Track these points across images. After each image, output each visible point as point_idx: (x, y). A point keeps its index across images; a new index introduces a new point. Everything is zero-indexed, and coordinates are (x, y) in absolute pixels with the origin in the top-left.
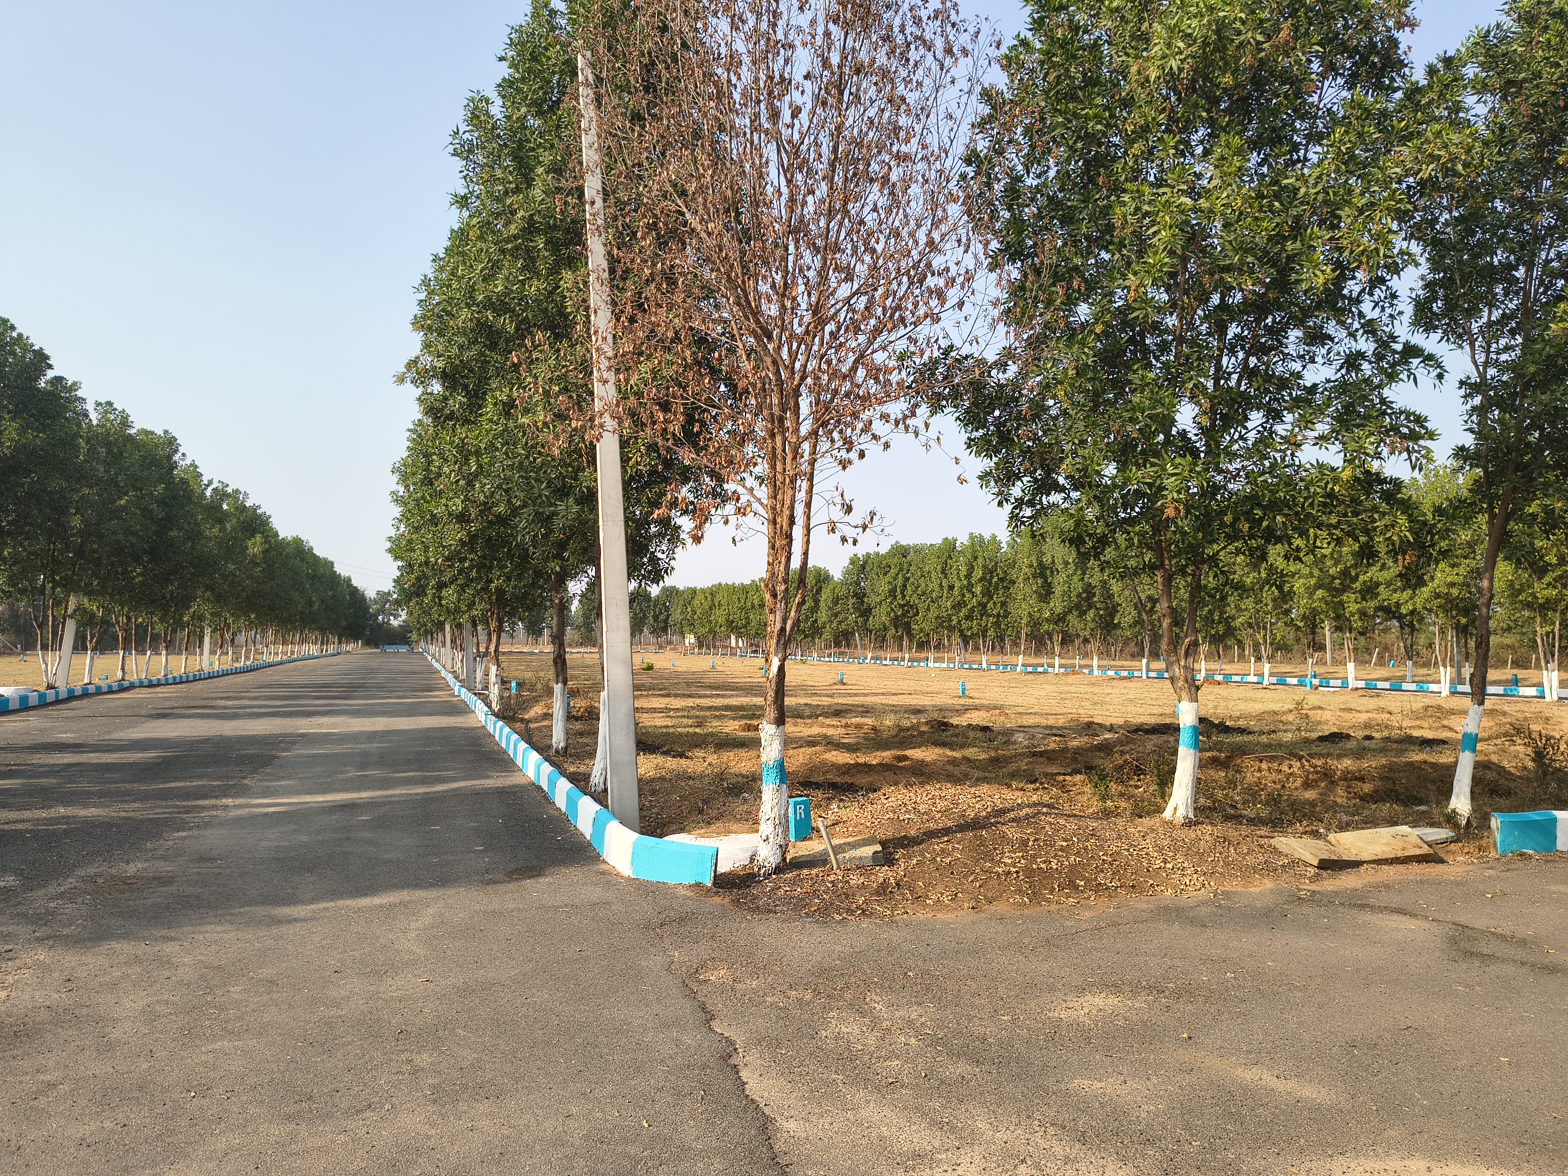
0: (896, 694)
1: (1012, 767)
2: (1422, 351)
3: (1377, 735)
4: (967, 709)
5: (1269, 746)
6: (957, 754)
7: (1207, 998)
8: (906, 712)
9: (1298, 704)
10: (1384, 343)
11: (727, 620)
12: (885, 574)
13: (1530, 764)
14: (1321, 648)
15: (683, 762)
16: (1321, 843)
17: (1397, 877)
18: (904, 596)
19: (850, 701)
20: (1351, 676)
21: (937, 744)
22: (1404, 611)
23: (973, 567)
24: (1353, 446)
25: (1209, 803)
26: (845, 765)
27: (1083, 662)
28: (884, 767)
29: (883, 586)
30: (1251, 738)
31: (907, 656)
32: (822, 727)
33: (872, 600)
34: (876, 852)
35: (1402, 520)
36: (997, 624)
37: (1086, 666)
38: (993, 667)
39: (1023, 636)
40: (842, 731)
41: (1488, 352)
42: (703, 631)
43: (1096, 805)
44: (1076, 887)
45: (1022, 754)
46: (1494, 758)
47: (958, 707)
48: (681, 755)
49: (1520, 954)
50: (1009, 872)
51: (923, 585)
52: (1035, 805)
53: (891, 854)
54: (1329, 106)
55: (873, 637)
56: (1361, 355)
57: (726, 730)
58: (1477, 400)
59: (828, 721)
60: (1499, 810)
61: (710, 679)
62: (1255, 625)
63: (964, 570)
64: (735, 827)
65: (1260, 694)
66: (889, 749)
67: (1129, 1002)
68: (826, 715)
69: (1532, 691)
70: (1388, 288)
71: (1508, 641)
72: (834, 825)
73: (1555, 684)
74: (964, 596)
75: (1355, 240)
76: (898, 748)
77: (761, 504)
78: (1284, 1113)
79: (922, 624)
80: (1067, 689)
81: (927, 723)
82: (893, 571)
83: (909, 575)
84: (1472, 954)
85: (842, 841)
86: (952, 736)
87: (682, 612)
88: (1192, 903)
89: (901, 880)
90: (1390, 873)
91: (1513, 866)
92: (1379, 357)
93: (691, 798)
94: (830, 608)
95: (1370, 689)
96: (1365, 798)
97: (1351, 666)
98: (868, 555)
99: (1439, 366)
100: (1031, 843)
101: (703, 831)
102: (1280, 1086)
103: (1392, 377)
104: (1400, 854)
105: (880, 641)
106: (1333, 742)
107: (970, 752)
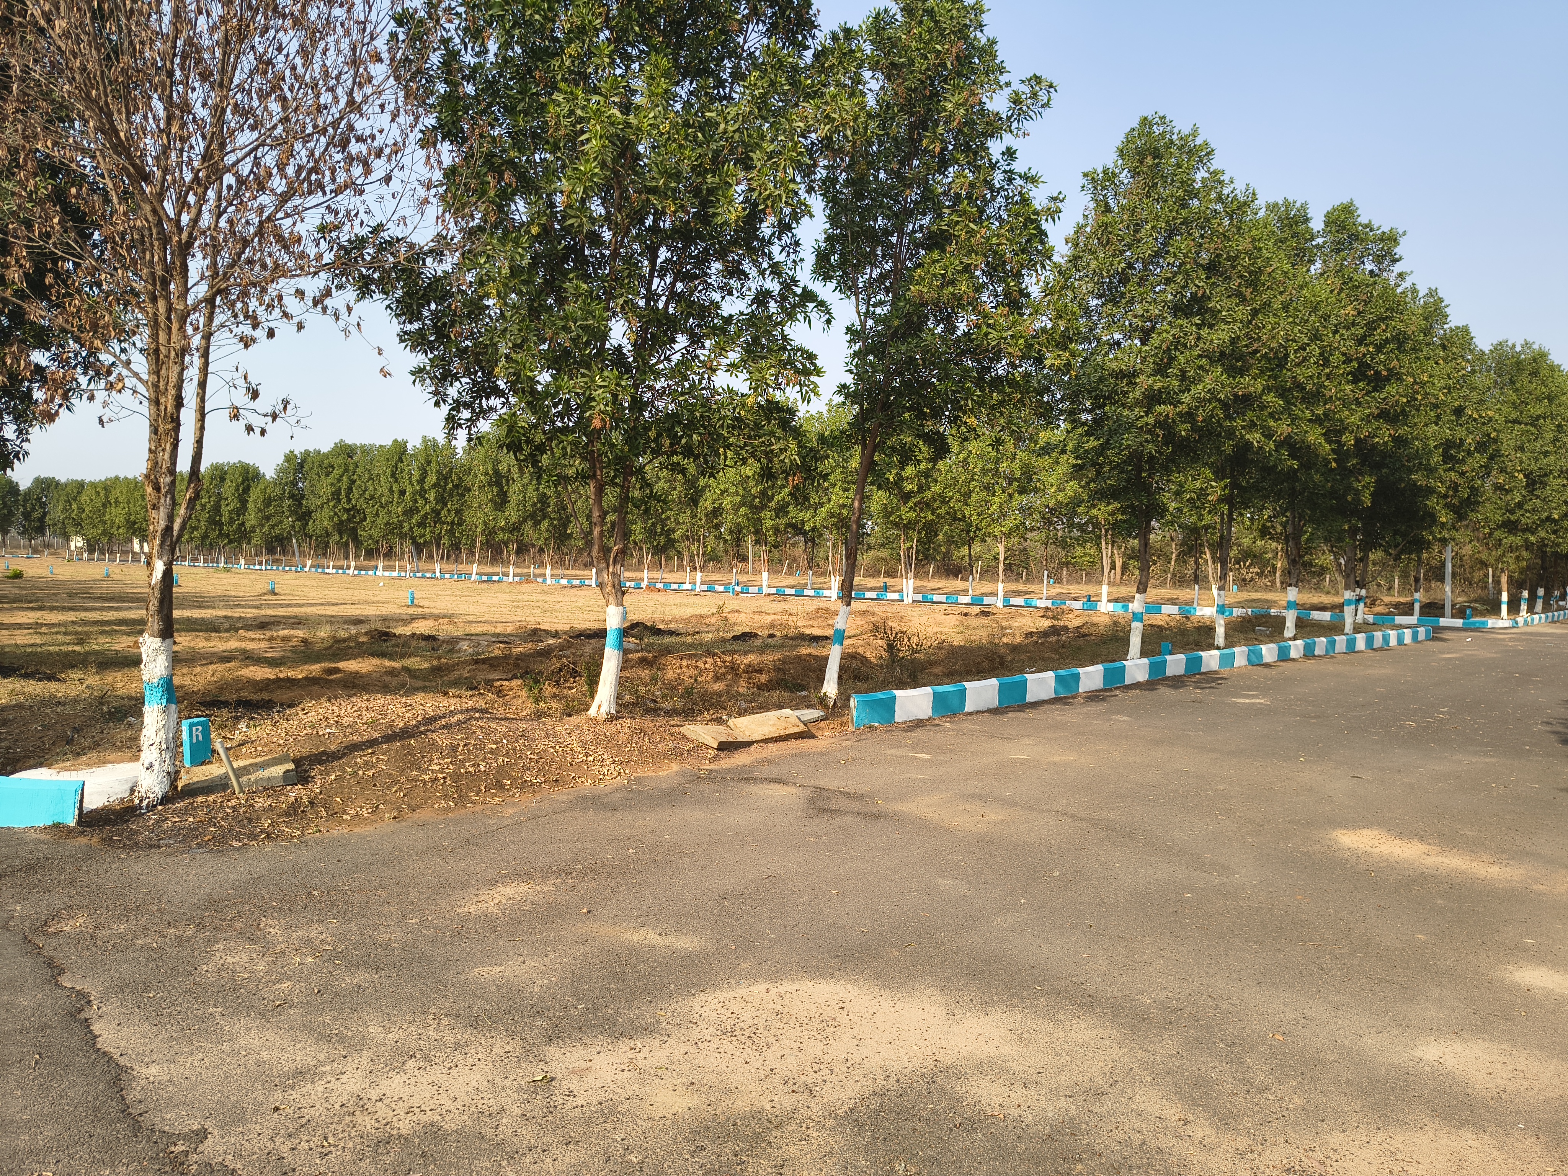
0: (337, 604)
1: (455, 675)
2: (817, 297)
3: (778, 634)
4: (414, 618)
5: (692, 645)
6: (396, 665)
7: (609, 874)
8: (345, 622)
9: (720, 608)
10: (789, 284)
11: (128, 521)
12: (327, 475)
13: (885, 655)
14: (745, 559)
15: (53, 686)
16: (721, 728)
17: (778, 753)
18: (349, 500)
19: (281, 612)
20: (765, 584)
21: (374, 655)
22: (807, 528)
23: (426, 472)
24: (756, 375)
25: (633, 699)
26: (262, 681)
27: (537, 571)
28: (310, 681)
29: (325, 488)
30: (678, 639)
31: (353, 564)
32: (240, 640)
33: (312, 502)
34: (287, 771)
35: (793, 445)
36: (451, 532)
37: (541, 575)
38: (447, 576)
39: (478, 544)
40: (263, 645)
41: (868, 304)
42: (93, 532)
43: (529, 708)
44: (502, 787)
45: (465, 662)
46: (860, 650)
47: (404, 617)
48: (50, 678)
49: (857, 806)
50: (436, 779)
51: (371, 488)
52: (468, 710)
53: (306, 771)
54: (752, 50)
55: (313, 544)
56: (768, 293)
57: (117, 647)
58: (857, 347)
59: (251, 634)
60: (858, 692)
61: (105, 588)
62: (689, 537)
63: (416, 474)
64: (113, 756)
65: (693, 600)
66: (320, 662)
67: (538, 888)
68: (248, 627)
69: (895, 596)
70: (793, 235)
71: (882, 555)
72: (239, 745)
73: (911, 589)
74: (416, 501)
75: (763, 183)
76: (330, 660)
77: (140, 379)
78: (660, 964)
79: (368, 532)
80: (519, 597)
81: (366, 633)
82: (337, 472)
83: (355, 477)
84: (824, 810)
85: (248, 762)
86: (393, 646)
87: (64, 510)
88: (607, 790)
89: (316, 797)
90: (774, 749)
91: (864, 737)
92: (783, 298)
93: (59, 726)
94: (260, 510)
95: (780, 595)
96: (761, 687)
97: (765, 575)
98: (307, 452)
99: (828, 312)
100: (461, 748)
101: (68, 764)
102: (659, 941)
103: (791, 316)
104: (782, 733)
105: (322, 548)
106: (744, 640)
107: (412, 662)
